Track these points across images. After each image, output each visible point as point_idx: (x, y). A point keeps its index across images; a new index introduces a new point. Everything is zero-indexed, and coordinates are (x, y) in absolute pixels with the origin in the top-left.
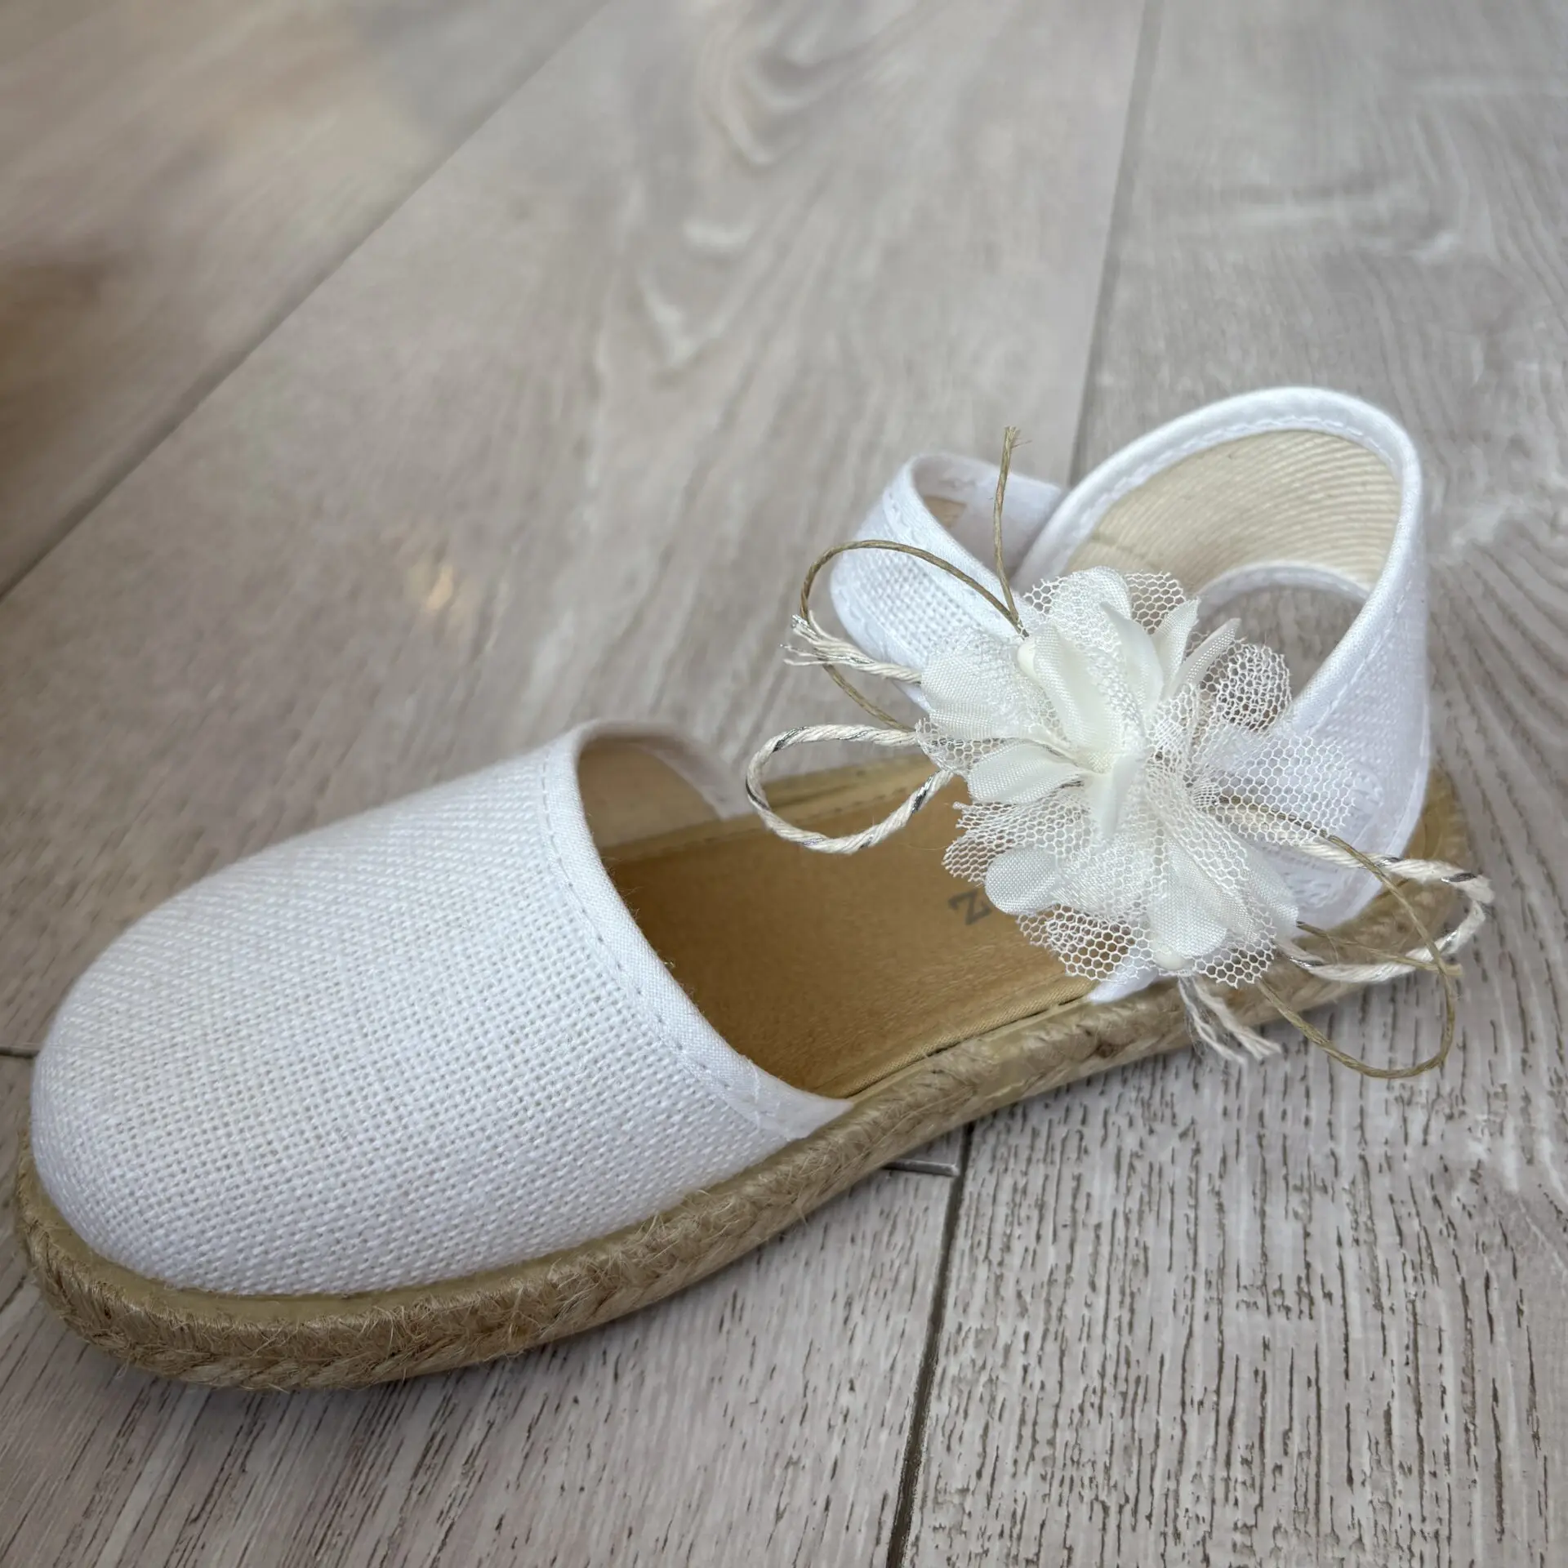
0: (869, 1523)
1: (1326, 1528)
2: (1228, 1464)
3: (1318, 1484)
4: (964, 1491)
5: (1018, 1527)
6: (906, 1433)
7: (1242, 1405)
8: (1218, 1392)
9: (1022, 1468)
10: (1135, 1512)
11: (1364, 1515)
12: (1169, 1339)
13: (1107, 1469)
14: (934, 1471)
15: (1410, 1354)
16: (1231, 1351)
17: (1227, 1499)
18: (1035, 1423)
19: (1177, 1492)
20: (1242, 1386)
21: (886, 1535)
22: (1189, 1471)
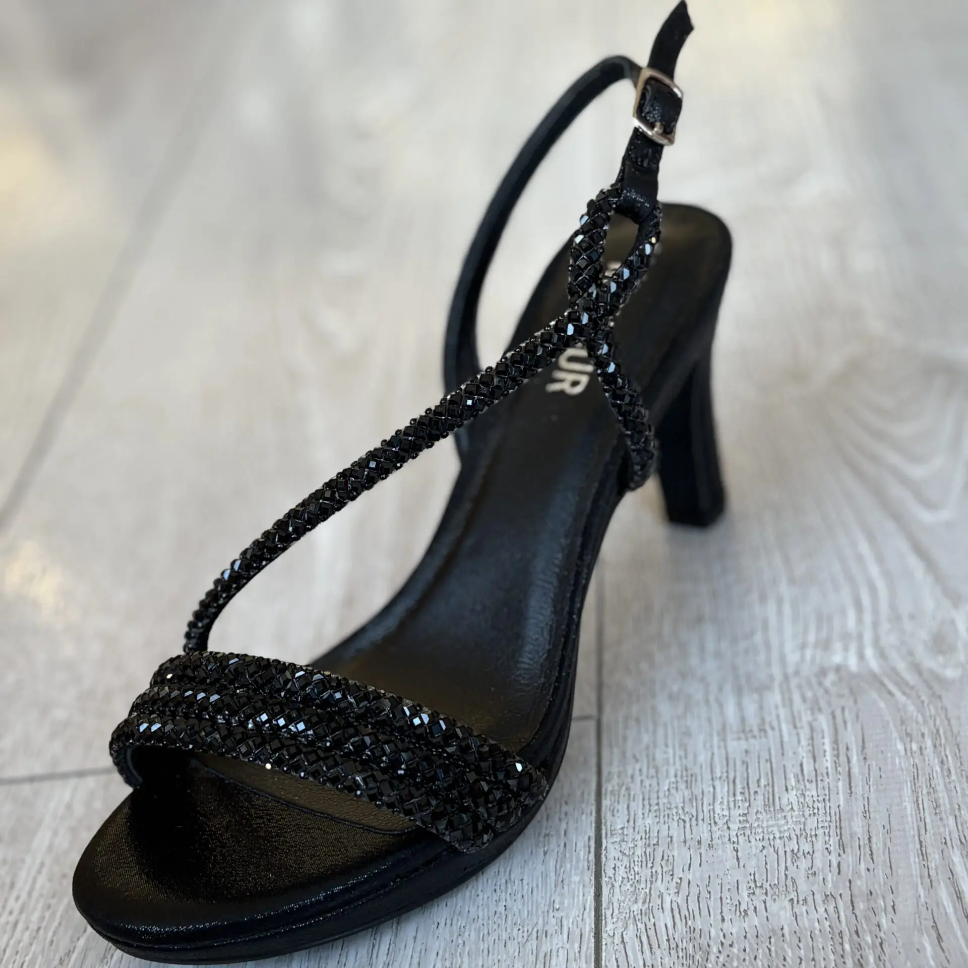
0: (584, 847)
1: (778, 807)
2: (734, 795)
3: (773, 794)
4: (622, 828)
5: (648, 835)
6: (594, 814)
7: (738, 774)
8: (727, 772)
9: (646, 815)
10: (697, 820)
11: (793, 799)
12: (702, 758)
13: (683, 808)
14: (609, 824)
15: (810, 742)
16: (731, 756)
17: (735, 807)
18: (649, 799)
19: (714, 809)
20: (738, 767)
21: (593, 849)
22: (719, 800)
